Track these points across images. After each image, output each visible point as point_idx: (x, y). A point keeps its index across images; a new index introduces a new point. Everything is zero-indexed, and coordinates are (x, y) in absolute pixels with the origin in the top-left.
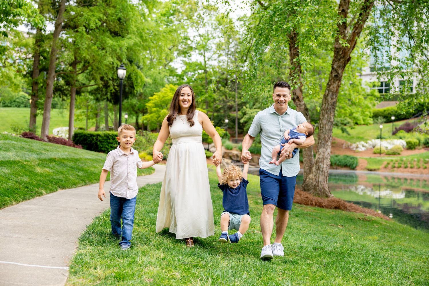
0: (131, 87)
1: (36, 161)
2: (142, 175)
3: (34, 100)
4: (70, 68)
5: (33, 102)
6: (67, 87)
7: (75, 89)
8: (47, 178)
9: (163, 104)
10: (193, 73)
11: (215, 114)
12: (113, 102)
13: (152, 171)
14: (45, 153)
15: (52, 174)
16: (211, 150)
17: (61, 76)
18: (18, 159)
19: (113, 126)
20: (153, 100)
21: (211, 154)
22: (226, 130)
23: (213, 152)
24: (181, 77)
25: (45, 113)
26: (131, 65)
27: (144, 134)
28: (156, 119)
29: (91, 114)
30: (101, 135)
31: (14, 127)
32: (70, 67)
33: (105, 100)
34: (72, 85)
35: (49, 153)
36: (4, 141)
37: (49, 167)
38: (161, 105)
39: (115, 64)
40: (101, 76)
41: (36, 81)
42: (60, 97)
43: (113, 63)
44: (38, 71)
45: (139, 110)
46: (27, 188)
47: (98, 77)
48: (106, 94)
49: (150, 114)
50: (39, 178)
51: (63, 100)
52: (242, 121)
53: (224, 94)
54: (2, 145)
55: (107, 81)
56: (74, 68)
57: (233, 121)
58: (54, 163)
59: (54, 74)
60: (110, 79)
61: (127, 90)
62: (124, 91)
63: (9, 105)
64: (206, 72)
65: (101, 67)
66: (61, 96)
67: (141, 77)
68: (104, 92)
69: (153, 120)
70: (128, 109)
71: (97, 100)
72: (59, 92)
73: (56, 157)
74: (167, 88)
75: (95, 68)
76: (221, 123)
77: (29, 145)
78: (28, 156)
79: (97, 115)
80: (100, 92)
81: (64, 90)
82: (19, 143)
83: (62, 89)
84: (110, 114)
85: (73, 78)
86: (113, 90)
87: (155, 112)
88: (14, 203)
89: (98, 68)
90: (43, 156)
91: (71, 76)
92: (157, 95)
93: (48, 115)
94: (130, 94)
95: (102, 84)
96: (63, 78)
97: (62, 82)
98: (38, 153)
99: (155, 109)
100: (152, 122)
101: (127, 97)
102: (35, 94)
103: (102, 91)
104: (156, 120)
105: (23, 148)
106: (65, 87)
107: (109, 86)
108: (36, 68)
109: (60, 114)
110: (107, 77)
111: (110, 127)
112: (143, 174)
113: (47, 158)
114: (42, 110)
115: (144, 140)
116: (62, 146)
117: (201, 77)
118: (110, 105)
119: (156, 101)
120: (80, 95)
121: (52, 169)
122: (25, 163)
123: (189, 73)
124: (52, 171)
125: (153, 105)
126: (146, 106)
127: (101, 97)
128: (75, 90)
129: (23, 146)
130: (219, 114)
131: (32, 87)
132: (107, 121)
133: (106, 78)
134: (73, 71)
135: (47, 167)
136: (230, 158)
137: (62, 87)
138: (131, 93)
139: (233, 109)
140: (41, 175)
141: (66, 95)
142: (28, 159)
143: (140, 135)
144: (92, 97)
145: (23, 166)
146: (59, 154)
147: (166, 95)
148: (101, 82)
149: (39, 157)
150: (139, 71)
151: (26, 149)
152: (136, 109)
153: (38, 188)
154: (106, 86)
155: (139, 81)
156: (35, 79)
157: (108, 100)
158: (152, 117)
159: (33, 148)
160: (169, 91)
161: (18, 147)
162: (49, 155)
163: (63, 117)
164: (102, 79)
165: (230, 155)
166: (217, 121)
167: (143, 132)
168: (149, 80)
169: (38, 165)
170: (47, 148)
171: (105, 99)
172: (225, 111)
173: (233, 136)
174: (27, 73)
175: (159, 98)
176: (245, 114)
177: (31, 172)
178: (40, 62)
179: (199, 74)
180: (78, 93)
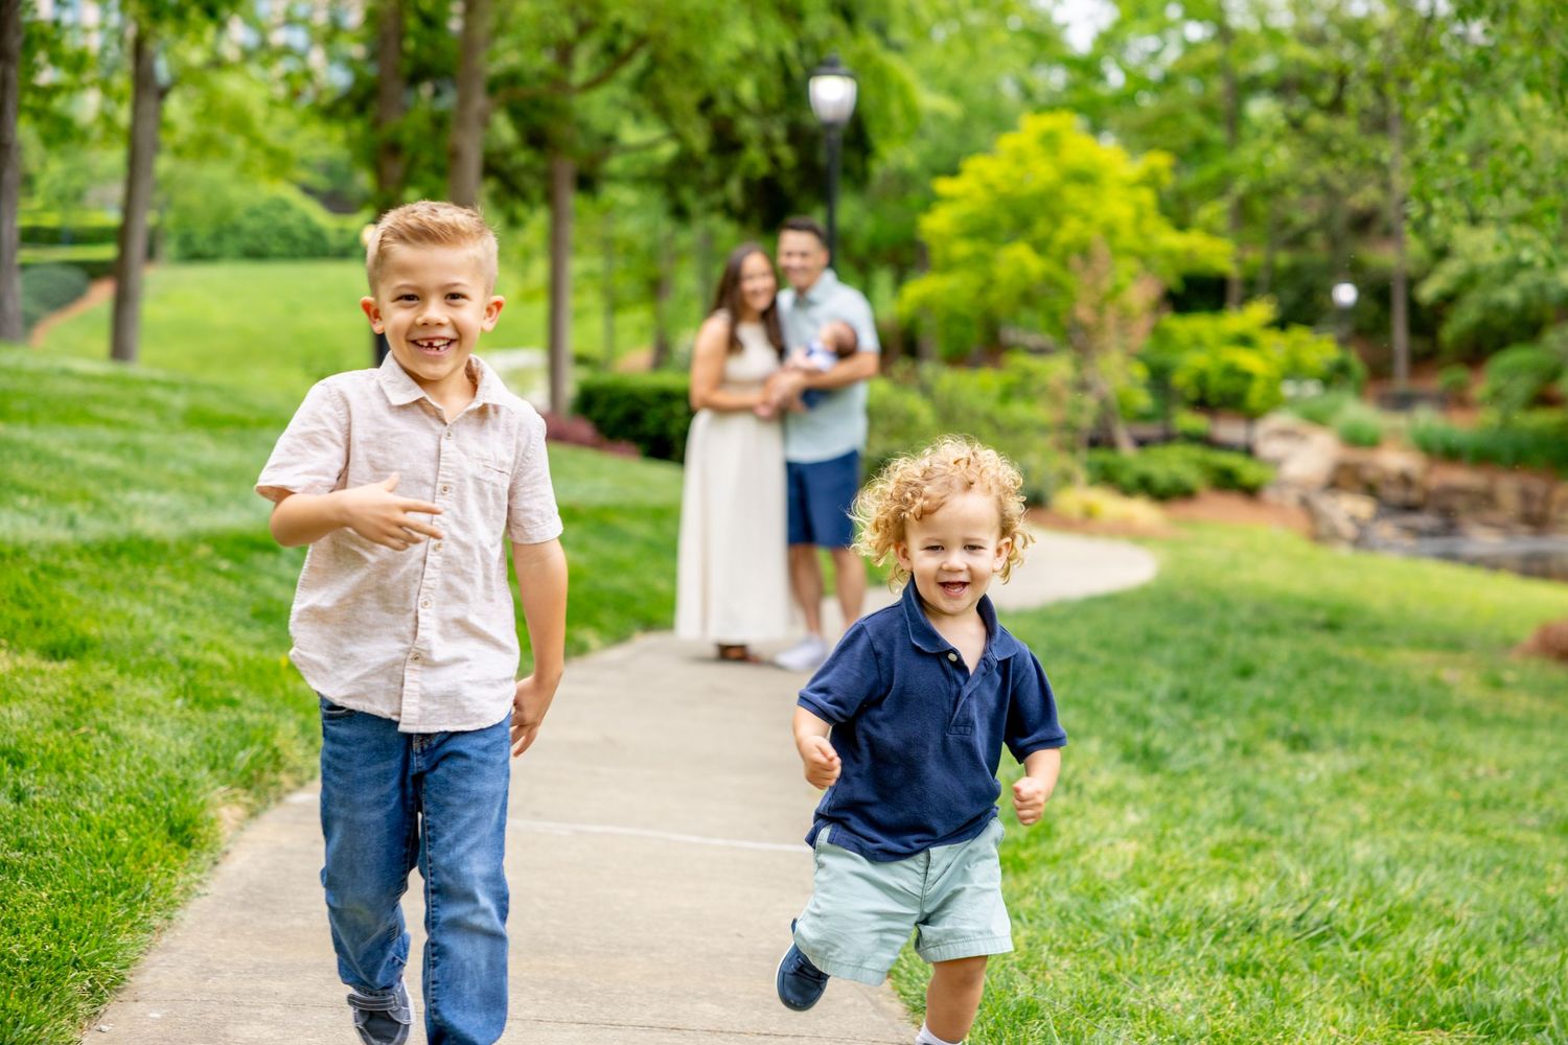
0: (847, 142)
4: (545, 62)
6: (530, 156)
7: (567, 168)
11: (1283, 259)
12: (758, 225)
16: (1261, 450)
20: (955, 198)
21: (1264, 471)
22: (1343, 342)
24: (1088, 68)
29: (626, 284)
33: (714, 216)
34: (553, 148)
40: (702, 92)
44: (398, 88)
47: (685, 98)
48: (722, 184)
49: (942, 275)
52: (1428, 291)
53: (1325, 147)
55: (732, 119)
56: (566, 60)
57: (1378, 292)
59: (479, 102)
63: (210, 248)
64: (1224, 34)
68: (708, 175)
71: (681, 215)
75: (667, 56)
76: (1314, 305)
79: (656, 288)
81: (517, 170)
85: (561, 113)
91: (553, 107)
92: (974, 170)
95: (703, 134)
96: (516, 114)
97: (505, 131)
99: (964, 247)
103: (701, 168)
106: (520, 159)
107: (740, 147)
110: (732, 96)
117: (1196, 60)
119: (972, 204)
120: (595, 194)
123: (1135, 42)
125: (956, 227)
128: (571, 168)
130: (1302, 257)
131: (378, 167)
133: (724, 106)
136: (1370, 489)
137: (506, 154)
139: (1377, 228)
141: (527, 198)
148: (699, 123)
154: (726, 143)
156: (386, 129)
157: (728, 210)
164: (705, 107)
165: (1370, 474)
166: (1290, 295)
171: (713, 209)
172: (1334, 243)
173: (1379, 371)
175: (987, 187)
176: (1442, 253)
179: (1189, 47)
180: (587, 183)
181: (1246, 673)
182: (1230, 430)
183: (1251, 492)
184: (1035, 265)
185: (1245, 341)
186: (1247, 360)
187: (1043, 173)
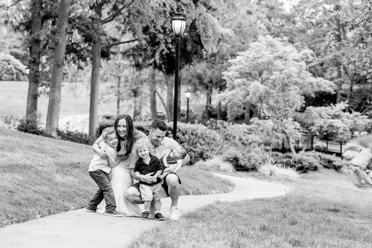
0: (195, 42)
1: (53, 167)
2: (212, 193)
3: (33, 69)
4: (92, 13)
5: (33, 72)
6: (87, 45)
8: (73, 190)
9: (253, 72)
10: (313, 10)
12: (164, 70)
13: (230, 188)
14: (63, 155)
15: (77, 184)
16: (344, 154)
17: (77, 28)
18: (28, 163)
19: (165, 113)
20: (236, 65)
21: (344, 162)
23: (349, 159)
24: (289, 19)
25: (52, 91)
26: (196, 6)
27: (219, 125)
28: (242, 99)
29: (125, 90)
30: (144, 128)
31: (5, 115)
32: (90, 11)
33: (151, 67)
34: (95, 43)
35: (69, 155)
36: (5, 138)
37: (71, 174)
38: (250, 74)
39: (167, 6)
40: (144, 25)
41: (36, 37)
42: (75, 62)
43: (165, 5)
44: (39, 20)
45: (211, 82)
46: (50, 199)
47: (139, 27)
48: (153, 56)
49: (230, 90)
50: (62, 189)
51: (80, 68)
54: (4, 143)
55: (155, 34)
56: (99, 13)
58: (78, 170)
59: (66, 26)
60: (160, 32)
61: (189, 48)
62: (184, 51)
65: (144, 10)
66: (77, 61)
67: (213, 26)
68: (149, 53)
69: (236, 101)
70: (190, 81)
71: (138, 66)
72: (73, 55)
73: (80, 161)
74: (260, 42)
75: (133, 11)
76: (366, 104)
77: (39, 144)
78: (40, 160)
79: (135, 93)
80: (143, 54)
81: (82, 50)
82: (25, 141)
83: (78, 49)
84: (159, 90)
85: (96, 30)
86: (166, 51)
87: (239, 86)
88: (38, 216)
89: (138, 12)
90: (61, 159)
91: (93, 28)
92: (242, 55)
93: (57, 94)
94: (195, 56)
95: (145, 39)
96: (80, 31)
97: (77, 36)
98: (53, 154)
99: (239, 81)
100: (235, 104)
101: (189, 61)
102: (35, 59)
103: (145, 50)
104: (240, 101)
105: (31, 148)
106: (82, 46)
107: (158, 44)
108: (36, 15)
109: (70, 92)
110: (154, 27)
111: (159, 114)
112: (214, 192)
113: (67, 162)
114: (47, 87)
115: (218, 137)
116: (84, 145)
118: (160, 75)
119: (242, 66)
120: (108, 59)
121: (76, 177)
122: (40, 168)
123: (307, 11)
124: (76, 180)
125: (237, 74)
126: (223, 76)
127: (144, 61)
128: (100, 50)
129: (31, 144)
131: (31, 48)
132: (154, 103)
133: (152, 30)
134: (96, 19)
135: (69, 175)
137: (77, 45)
138: (196, 53)
140: (64, 185)
141: (84, 60)
142: (42, 164)
143: (211, 128)
144: (126, 62)
145: (37, 173)
146: (84, 157)
147: (259, 56)
148: (144, 36)
149: (55, 160)
150: (209, 15)
151: (36, 149)
152: (206, 81)
153: (63, 201)
154: (153, 42)
155: (210, 32)
156: (35, 35)
157: (156, 66)
158: (233, 95)
159: (45, 148)
160: (265, 47)
161: (26, 147)
162: (70, 159)
163: (75, 96)
164: (146, 30)
166: (357, 100)
167: (216, 122)
168: (227, 31)
169: (57, 171)
170: (65, 147)
171: (151, 65)
174: (21, 24)
175: (247, 61)
177: (49, 180)
178: (43, 5)
179: (325, 12)
180: (105, 55)
181: (293, 223)
182: (334, 147)
183: (337, 168)
184: (262, 88)
185: (336, 116)
186: (337, 123)
187: (267, 56)
